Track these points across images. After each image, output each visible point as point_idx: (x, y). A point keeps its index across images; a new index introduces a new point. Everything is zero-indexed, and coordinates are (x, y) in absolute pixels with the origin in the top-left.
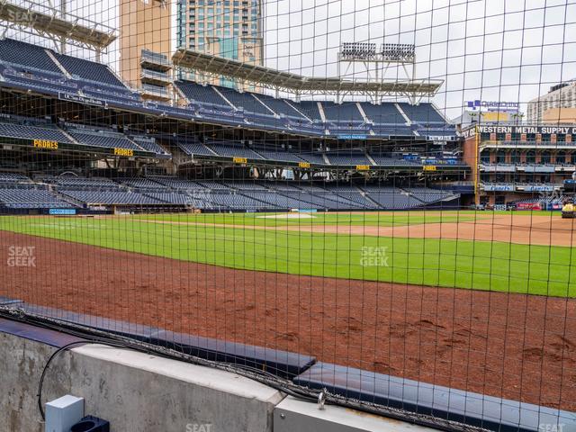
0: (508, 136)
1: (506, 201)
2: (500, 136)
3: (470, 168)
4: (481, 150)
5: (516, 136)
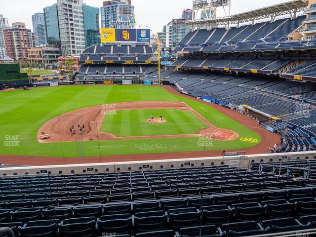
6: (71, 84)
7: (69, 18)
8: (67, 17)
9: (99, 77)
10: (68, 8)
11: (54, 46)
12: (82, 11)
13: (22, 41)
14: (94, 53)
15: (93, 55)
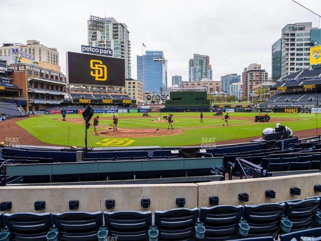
0: (39, 74)
1: (40, 109)
2: (36, 73)
3: (22, 90)
4: (29, 80)
5: (42, 74)
6: (248, 111)
7: (290, 47)
8: (288, 47)
9: (283, 105)
10: (290, 37)
11: (274, 81)
12: (309, 37)
13: (254, 81)
14: (295, 79)
15: (292, 81)
